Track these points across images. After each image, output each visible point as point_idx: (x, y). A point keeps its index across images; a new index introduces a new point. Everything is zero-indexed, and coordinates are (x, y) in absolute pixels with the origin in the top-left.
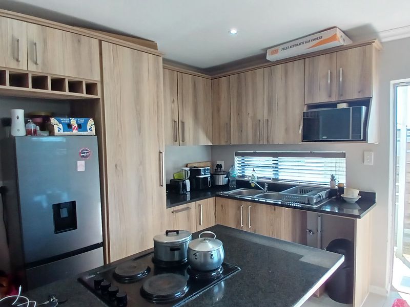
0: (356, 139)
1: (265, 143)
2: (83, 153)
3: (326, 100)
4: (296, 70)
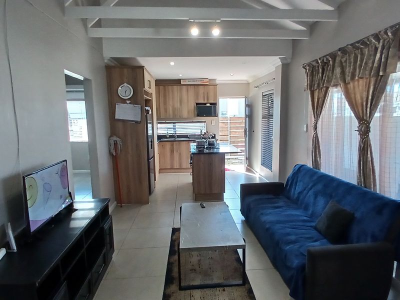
3: (203, 102)
4: (192, 89)
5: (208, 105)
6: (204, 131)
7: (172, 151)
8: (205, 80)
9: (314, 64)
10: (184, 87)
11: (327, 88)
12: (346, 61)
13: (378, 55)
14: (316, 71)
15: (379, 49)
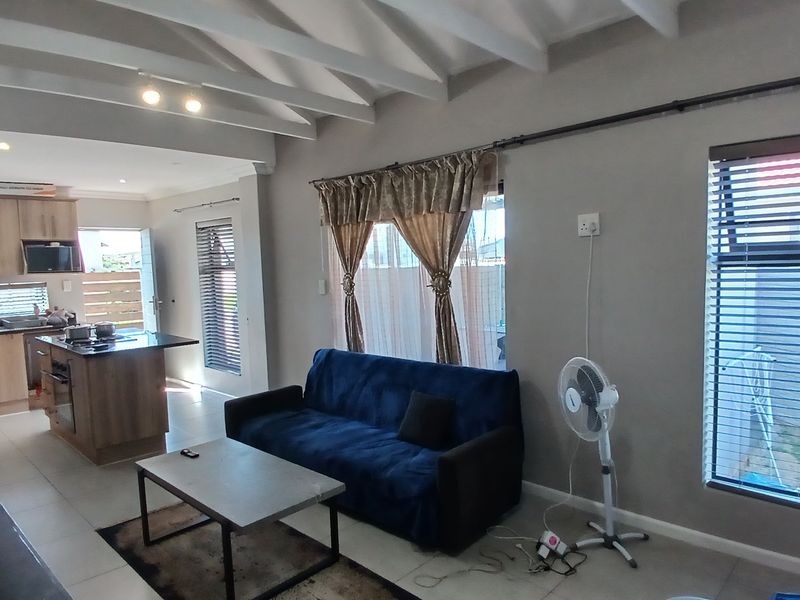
3: (40, 238)
4: (8, 208)
5: (56, 245)
8: (45, 188)
9: (341, 183)
11: (370, 224)
12: (401, 186)
13: (457, 186)
14: (341, 195)
15: (458, 177)
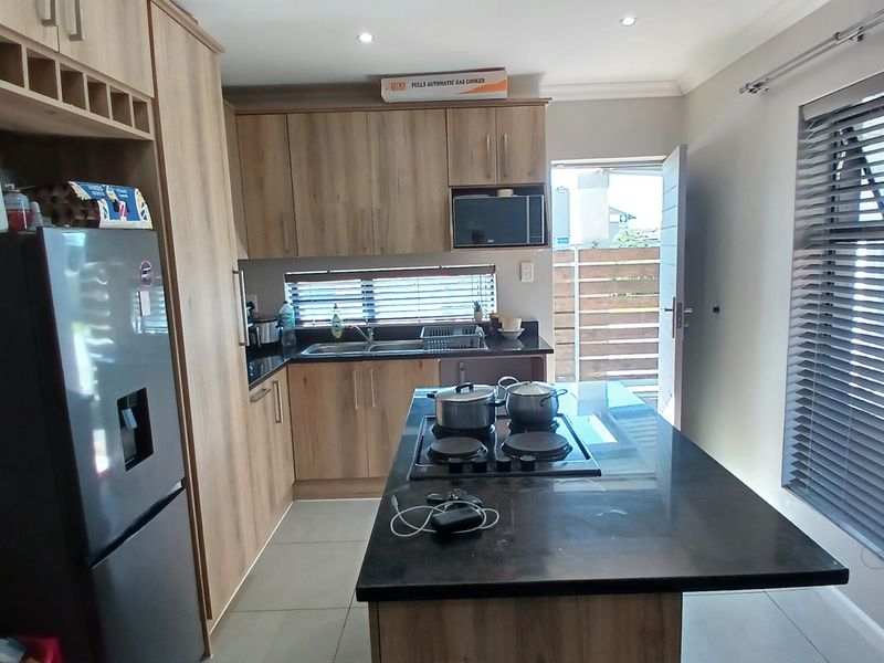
0: (536, 244)
1: (378, 252)
2: (145, 272)
3: (480, 181)
4: (431, 123)
5: (508, 193)
6: (490, 309)
7: (347, 404)
8: (490, 78)
10: (399, 116)
